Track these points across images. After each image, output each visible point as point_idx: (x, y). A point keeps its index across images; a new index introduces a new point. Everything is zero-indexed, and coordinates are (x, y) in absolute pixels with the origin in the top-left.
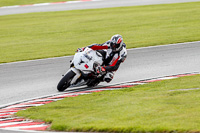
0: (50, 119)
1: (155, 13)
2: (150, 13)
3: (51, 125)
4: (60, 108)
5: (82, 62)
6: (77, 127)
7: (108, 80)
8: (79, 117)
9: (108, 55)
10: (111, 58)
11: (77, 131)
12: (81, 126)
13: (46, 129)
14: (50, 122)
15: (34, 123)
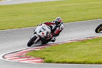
0: (44, 57)
1: (97, 2)
2: (95, 3)
3: (44, 60)
4: (49, 51)
5: (41, 31)
6: (57, 61)
7: (53, 41)
8: (58, 56)
9: (53, 28)
10: (55, 29)
11: (58, 63)
12: (59, 61)
13: (42, 62)
14: (44, 59)
15: (36, 59)
